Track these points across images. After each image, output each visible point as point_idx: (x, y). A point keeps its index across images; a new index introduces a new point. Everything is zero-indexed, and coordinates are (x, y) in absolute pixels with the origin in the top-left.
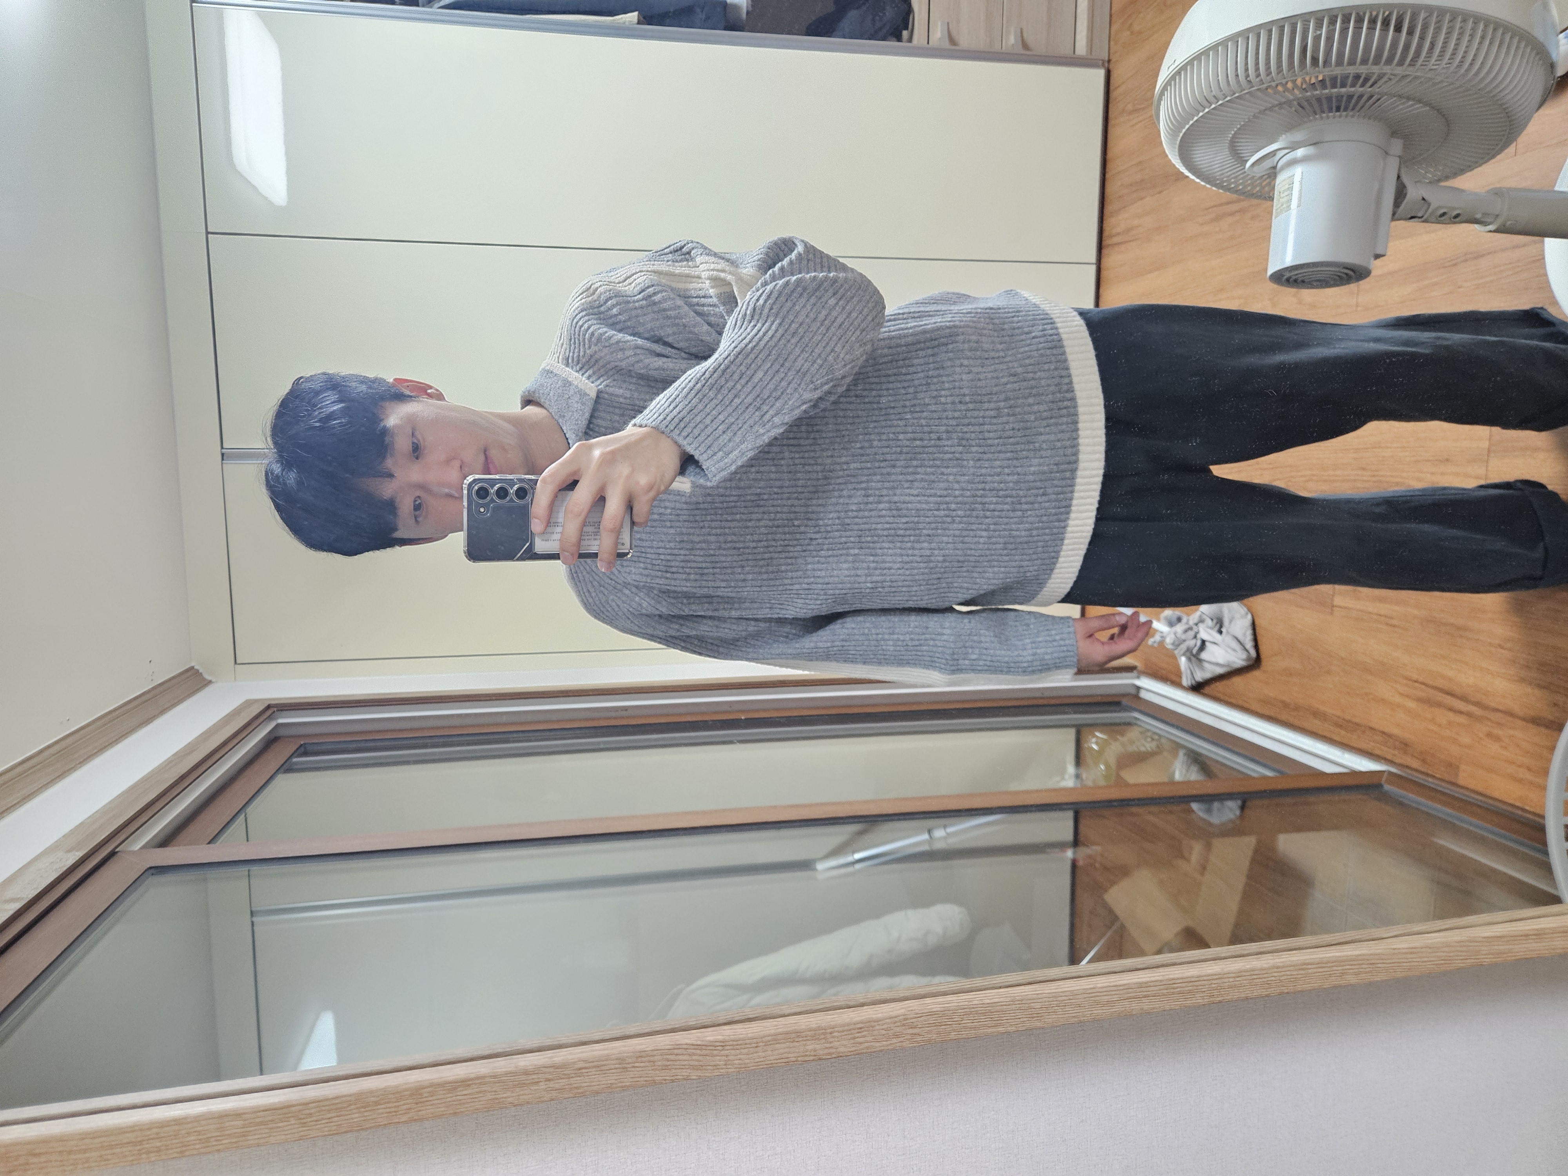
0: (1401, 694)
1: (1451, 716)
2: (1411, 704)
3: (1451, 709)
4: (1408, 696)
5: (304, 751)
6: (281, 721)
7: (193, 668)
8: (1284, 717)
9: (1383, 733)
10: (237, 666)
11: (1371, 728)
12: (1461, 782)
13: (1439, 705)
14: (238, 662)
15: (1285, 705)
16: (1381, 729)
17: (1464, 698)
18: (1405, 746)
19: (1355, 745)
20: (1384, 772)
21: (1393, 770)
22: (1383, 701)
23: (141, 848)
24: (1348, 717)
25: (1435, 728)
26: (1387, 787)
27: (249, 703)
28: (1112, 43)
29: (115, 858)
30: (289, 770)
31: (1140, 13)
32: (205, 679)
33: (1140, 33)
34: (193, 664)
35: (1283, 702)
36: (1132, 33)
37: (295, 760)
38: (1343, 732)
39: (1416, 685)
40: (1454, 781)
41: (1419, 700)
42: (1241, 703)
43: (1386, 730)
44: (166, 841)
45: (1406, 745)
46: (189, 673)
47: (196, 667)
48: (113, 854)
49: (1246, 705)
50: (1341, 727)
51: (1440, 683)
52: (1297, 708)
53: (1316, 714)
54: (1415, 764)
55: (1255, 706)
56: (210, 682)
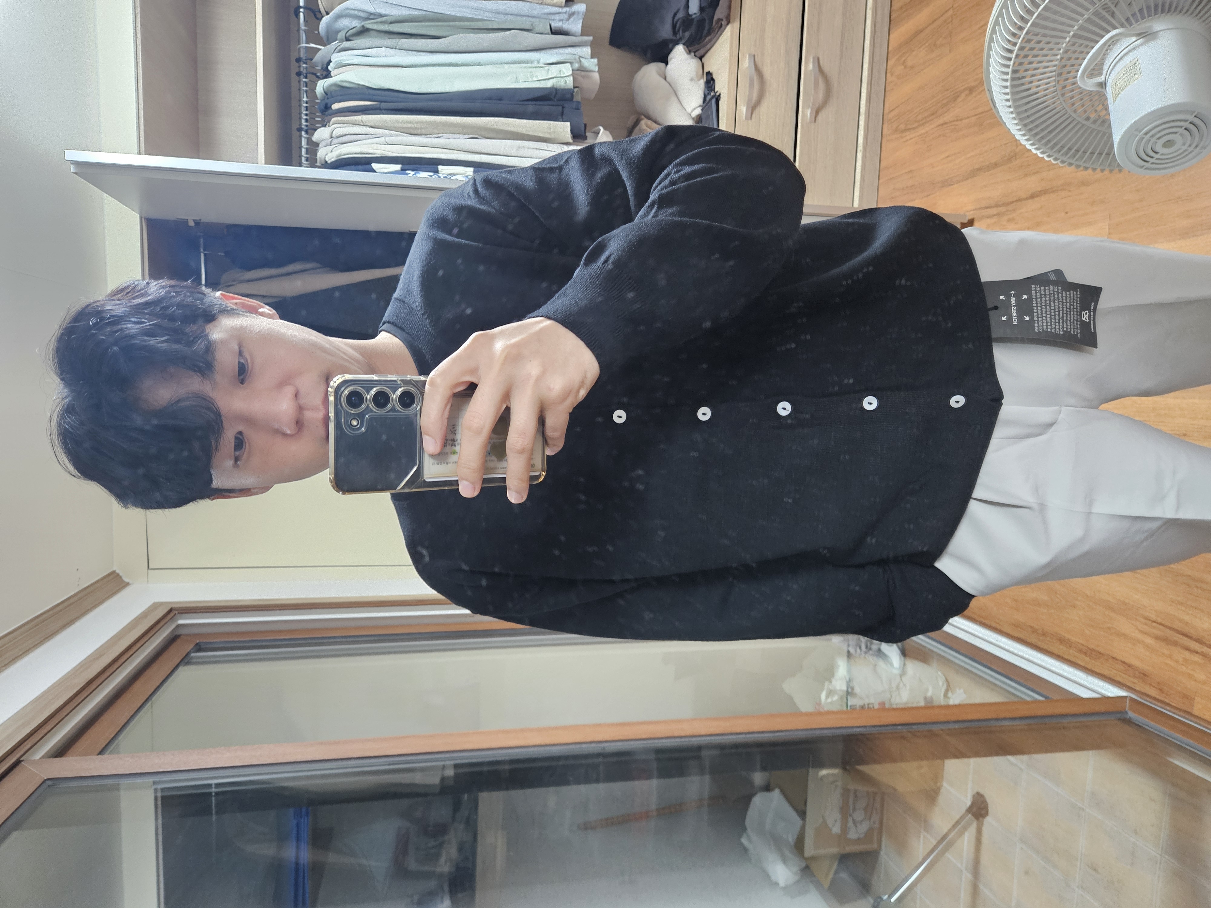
0: (1141, 631)
1: (1187, 654)
2: (1149, 641)
3: (1187, 649)
4: (1147, 634)
5: (201, 648)
6: (182, 622)
7: (114, 572)
8: (1033, 640)
9: (1124, 663)
10: (150, 571)
11: (1113, 658)
12: (1196, 712)
13: (1175, 644)
14: (151, 567)
15: (1034, 631)
16: (1123, 660)
17: (1199, 641)
18: (1144, 676)
19: (1097, 671)
20: (1126, 697)
21: (1134, 696)
22: (1125, 636)
23: (42, 757)
24: (1091, 646)
25: (1172, 664)
26: (1131, 714)
27: (155, 606)
29: (17, 769)
30: (188, 663)
32: (123, 581)
34: (114, 569)
35: (1031, 627)
37: (193, 655)
38: (1087, 659)
39: (1154, 624)
40: (1189, 710)
41: (1157, 638)
43: (1127, 661)
44: (61, 752)
45: (1145, 675)
46: (112, 577)
47: (117, 571)
48: (18, 763)
49: (998, 627)
50: (1085, 654)
51: (1177, 625)
52: (1044, 634)
53: (1062, 640)
54: (1153, 692)
55: (1006, 629)
56: (128, 584)
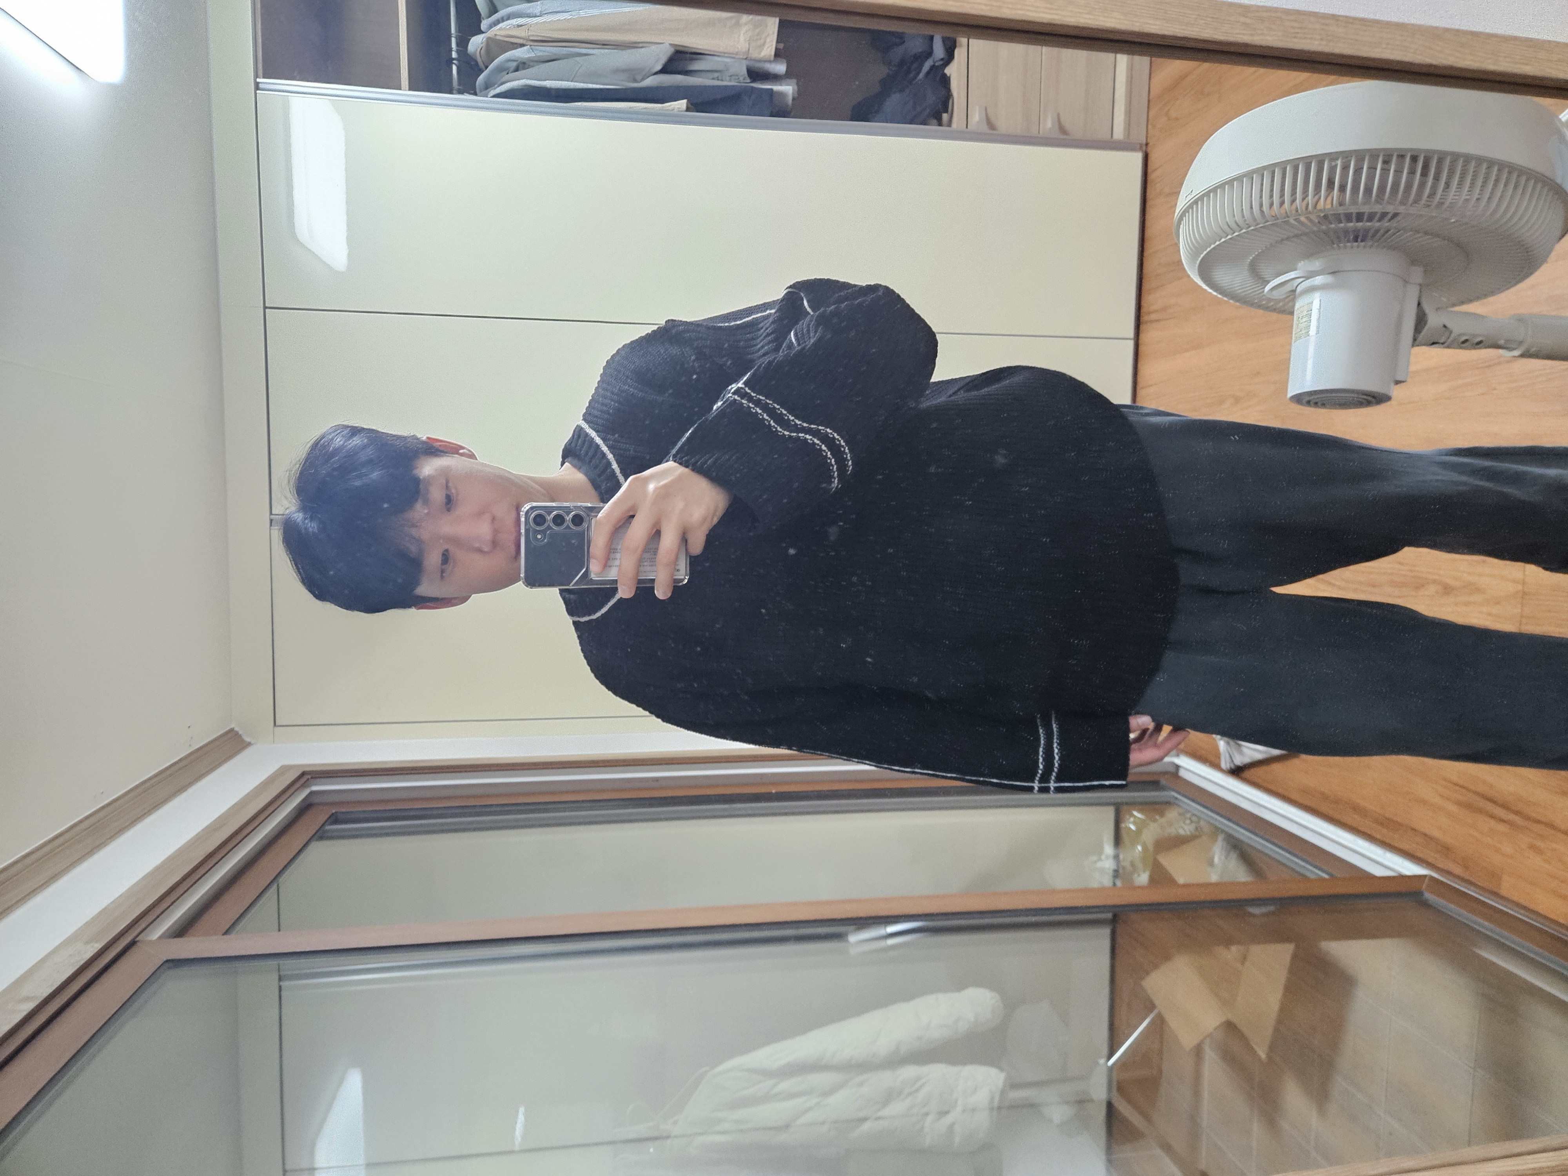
0: (1442, 796)
1: (1493, 823)
2: (1452, 808)
3: (1492, 817)
4: (1449, 799)
5: (335, 819)
6: (315, 788)
7: (232, 730)
8: (1324, 808)
9: (1425, 835)
10: (276, 729)
11: (1413, 829)
12: (1504, 892)
13: (1480, 811)
14: (277, 724)
15: (1325, 797)
16: (1423, 830)
17: (1505, 806)
18: (1446, 850)
19: (1396, 845)
20: (1425, 876)
21: (1435, 875)
22: (1423, 802)
23: (160, 938)
24: (1387, 815)
25: (1476, 834)
26: (1428, 895)
27: (284, 769)
28: (1150, 127)
29: (134, 949)
30: (321, 838)
31: (1177, 99)
32: (243, 741)
33: (1177, 119)
34: (232, 726)
35: (1323, 793)
36: (1169, 119)
37: (328, 827)
38: (1384, 831)
39: (1457, 788)
40: (1495, 890)
41: (1459, 804)
42: (1280, 791)
43: (1428, 832)
44: (182, 930)
45: (1448, 849)
46: (229, 735)
47: (236, 729)
48: (133, 943)
49: (1286, 794)
50: (1382, 824)
51: (1481, 788)
52: (1337, 801)
53: (1357, 809)
54: (1458, 870)
55: (1294, 796)
56: (249, 744)
